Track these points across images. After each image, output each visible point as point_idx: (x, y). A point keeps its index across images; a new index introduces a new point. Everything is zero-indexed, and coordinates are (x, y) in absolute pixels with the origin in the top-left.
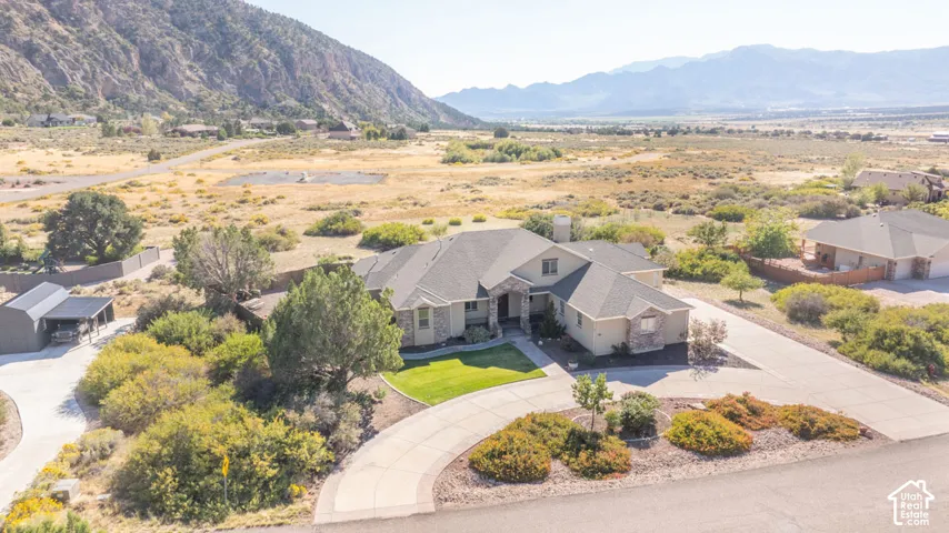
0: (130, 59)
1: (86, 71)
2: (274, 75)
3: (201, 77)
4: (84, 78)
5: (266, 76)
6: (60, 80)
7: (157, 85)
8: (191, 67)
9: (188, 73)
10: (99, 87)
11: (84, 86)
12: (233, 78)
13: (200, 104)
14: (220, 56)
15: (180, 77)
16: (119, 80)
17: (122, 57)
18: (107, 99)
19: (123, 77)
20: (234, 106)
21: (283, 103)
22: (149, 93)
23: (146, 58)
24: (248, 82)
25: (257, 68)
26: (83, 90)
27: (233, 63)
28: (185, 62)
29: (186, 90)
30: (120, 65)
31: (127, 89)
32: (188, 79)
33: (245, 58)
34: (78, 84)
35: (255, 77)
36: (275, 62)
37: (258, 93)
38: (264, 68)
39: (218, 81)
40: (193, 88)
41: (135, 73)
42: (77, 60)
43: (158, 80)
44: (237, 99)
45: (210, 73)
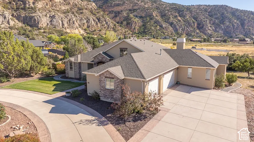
0: (194, 25)
1: (183, 28)
2: (237, 28)
3: (213, 29)
4: (182, 30)
5: (234, 28)
6: (176, 30)
7: (200, 31)
8: (211, 27)
9: (210, 28)
10: (185, 32)
11: (181, 32)
12: (223, 29)
13: (211, 36)
14: (220, 23)
15: (207, 29)
16: (190, 30)
17: (193, 24)
18: (186, 35)
19: (191, 29)
20: (221, 37)
21: (238, 36)
22: (197, 33)
23: (199, 24)
24: (227, 30)
25: (231, 26)
26: (181, 33)
27: (224, 25)
28: (209, 25)
29: (208, 32)
30: (191, 26)
31: (192, 32)
32: (209, 29)
33: (228, 23)
34: (180, 31)
35: (230, 28)
36: (238, 24)
37: (230, 33)
38: (233, 26)
39: (218, 30)
40: (209, 32)
41: (195, 28)
42: (181, 25)
43: (201, 30)
44: (222, 35)
45: (216, 28)
